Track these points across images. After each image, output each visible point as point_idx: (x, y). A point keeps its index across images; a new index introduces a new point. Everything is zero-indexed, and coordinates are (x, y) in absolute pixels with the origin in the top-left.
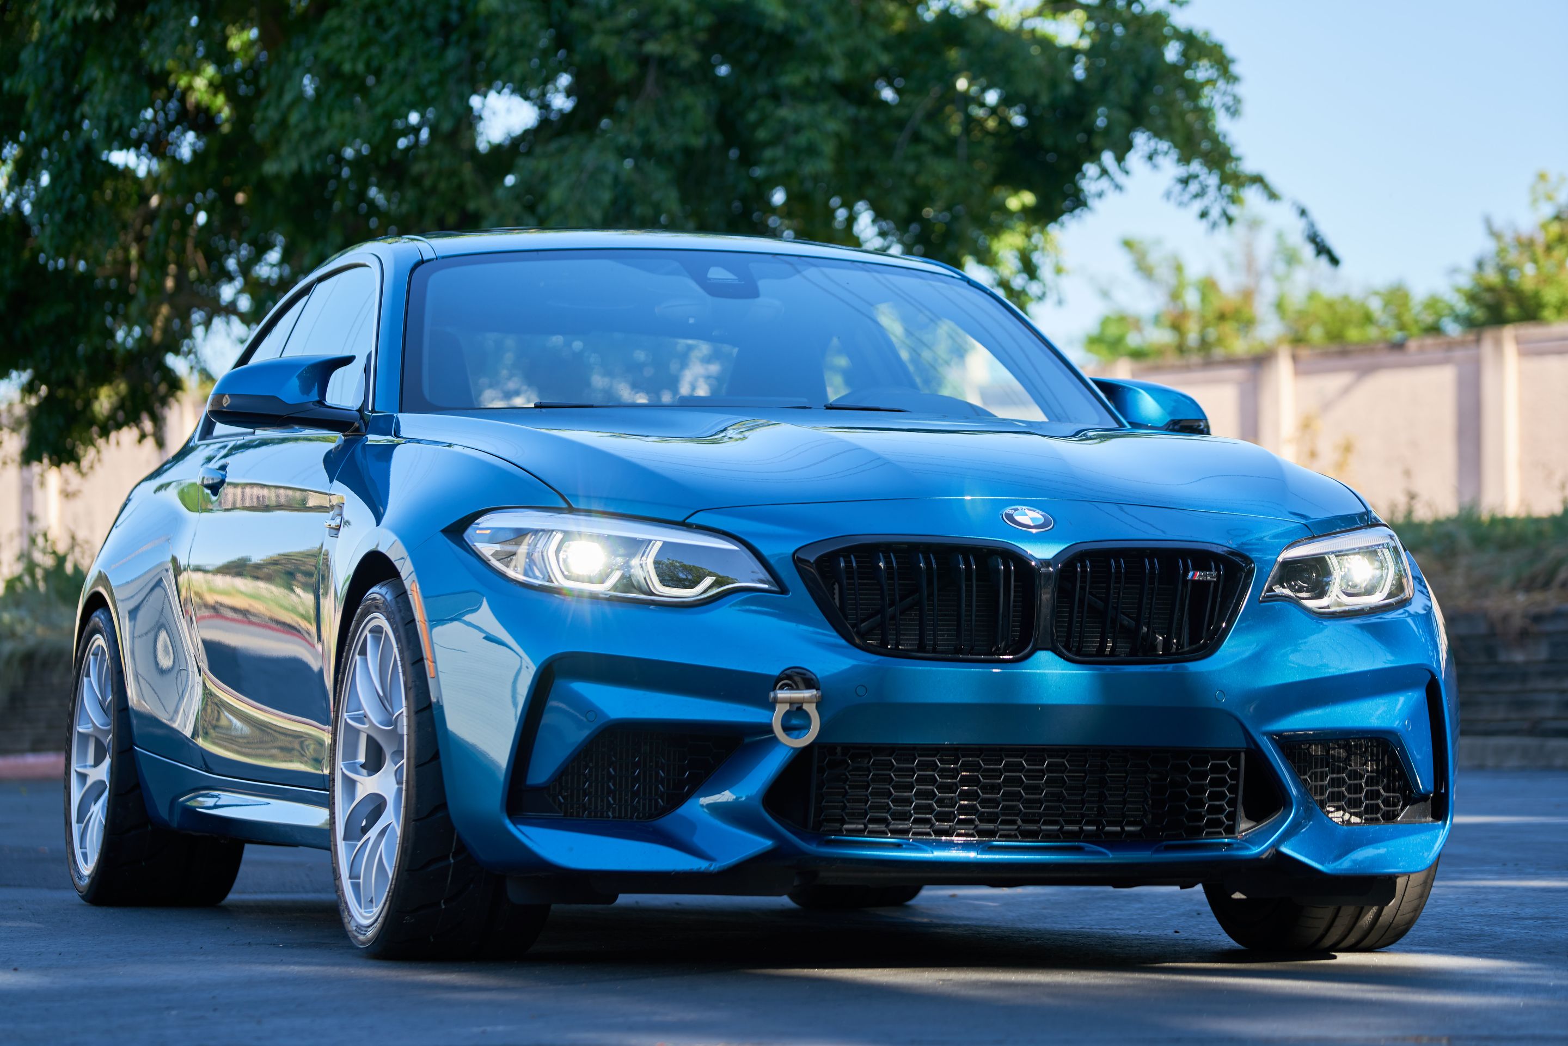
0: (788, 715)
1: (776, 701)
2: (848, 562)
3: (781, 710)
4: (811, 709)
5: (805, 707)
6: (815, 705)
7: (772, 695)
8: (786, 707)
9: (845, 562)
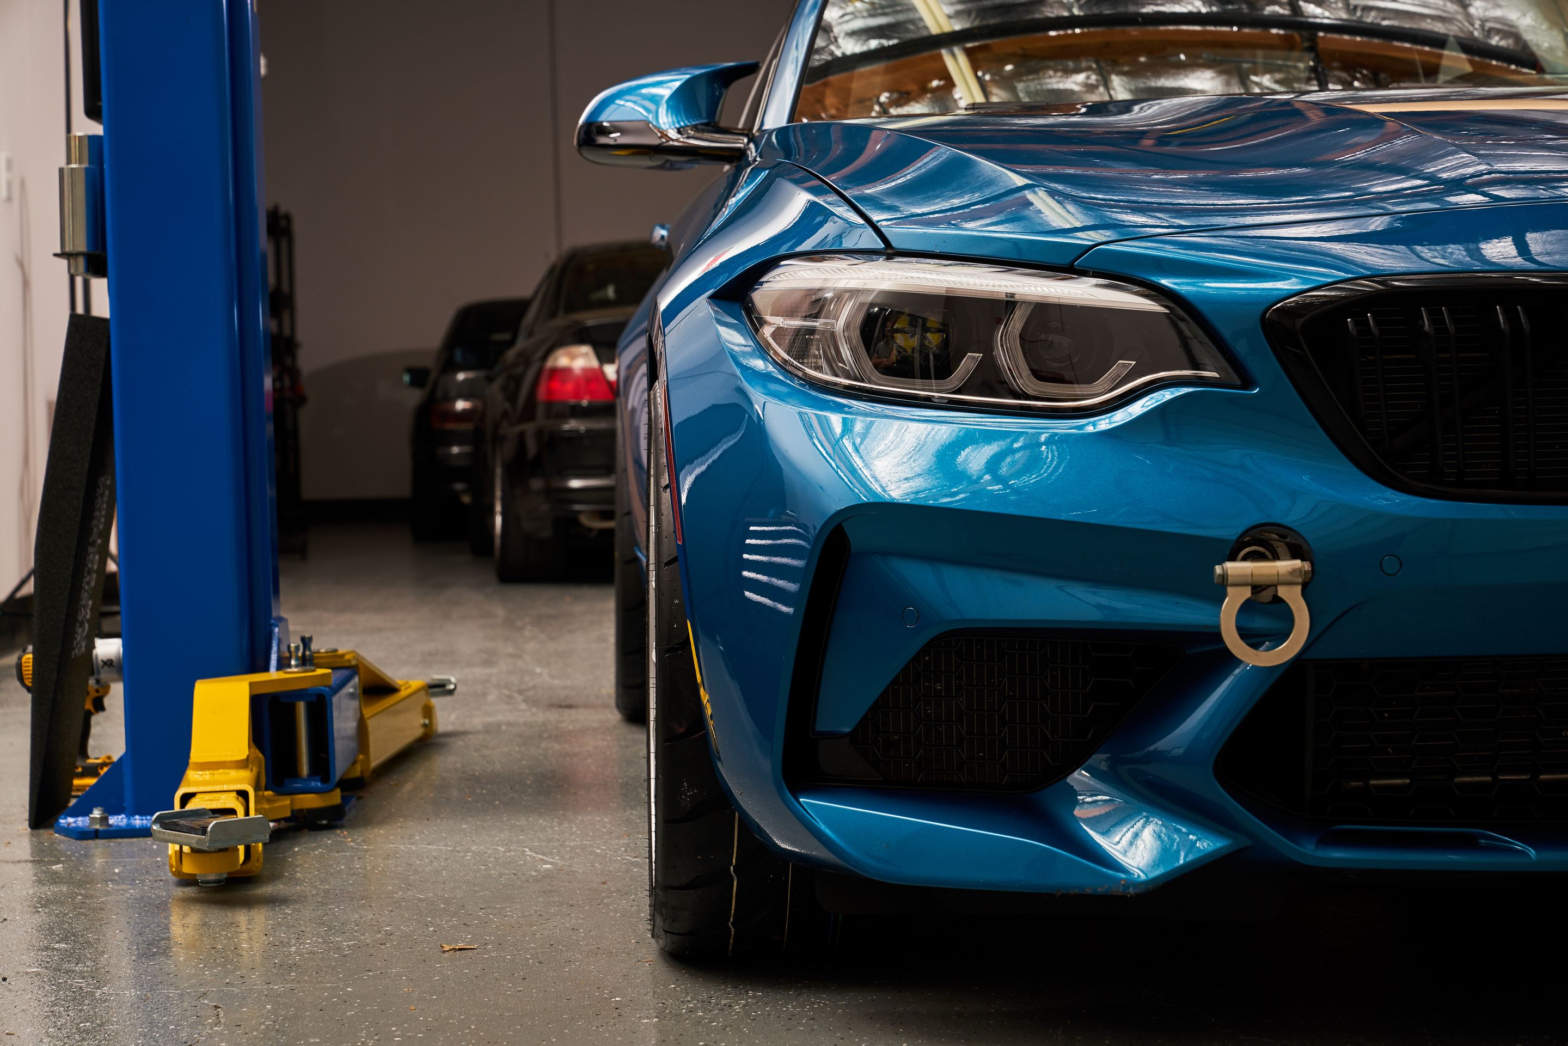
0: (1247, 608)
1: (1224, 581)
2: (1361, 323)
3: (1234, 599)
4: (1293, 597)
5: (1282, 592)
6: (1299, 588)
7: (1218, 570)
8: (1247, 593)
9: (1355, 323)
